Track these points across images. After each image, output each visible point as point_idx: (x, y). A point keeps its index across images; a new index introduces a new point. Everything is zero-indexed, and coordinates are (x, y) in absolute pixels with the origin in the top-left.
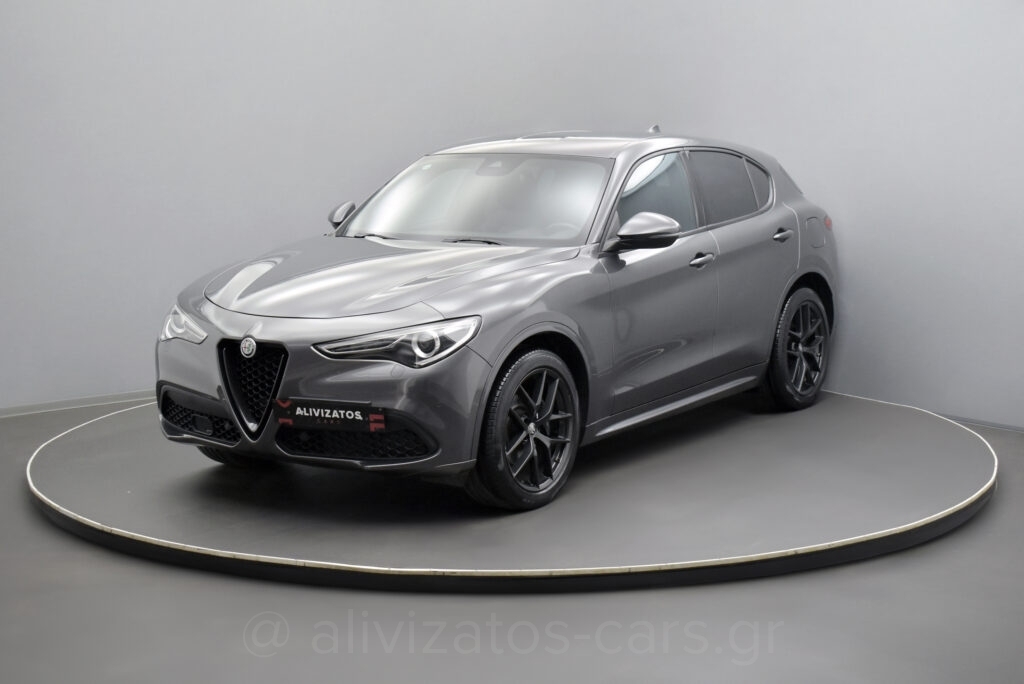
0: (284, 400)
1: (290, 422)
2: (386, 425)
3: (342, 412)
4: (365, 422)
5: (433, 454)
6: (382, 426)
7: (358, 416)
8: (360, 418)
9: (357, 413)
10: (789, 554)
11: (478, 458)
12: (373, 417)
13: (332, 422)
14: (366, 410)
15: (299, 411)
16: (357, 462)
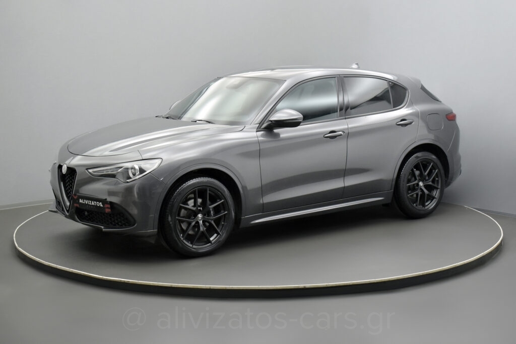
0: (75, 195)
1: (78, 205)
2: (111, 210)
3: (95, 202)
4: (103, 208)
5: (132, 226)
6: (110, 210)
7: (101, 204)
8: (102, 206)
9: (101, 203)
10: (301, 287)
11: (158, 229)
12: (107, 206)
13: (92, 207)
14: (104, 201)
15: (81, 201)
16: (103, 227)
